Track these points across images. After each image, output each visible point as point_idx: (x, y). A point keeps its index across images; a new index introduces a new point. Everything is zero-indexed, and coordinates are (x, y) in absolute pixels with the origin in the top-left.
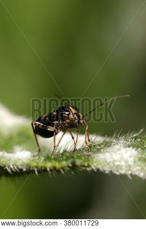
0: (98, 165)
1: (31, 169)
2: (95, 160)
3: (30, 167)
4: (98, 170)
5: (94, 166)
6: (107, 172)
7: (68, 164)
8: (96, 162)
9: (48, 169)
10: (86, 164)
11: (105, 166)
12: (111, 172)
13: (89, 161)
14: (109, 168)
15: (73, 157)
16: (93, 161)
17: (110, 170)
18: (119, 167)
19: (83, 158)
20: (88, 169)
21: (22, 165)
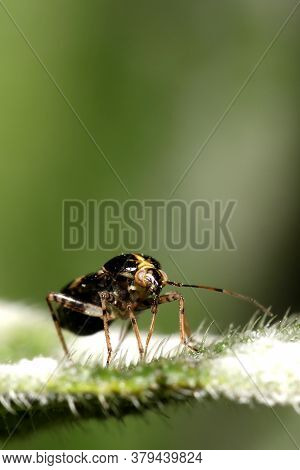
0: (220, 384)
1: (60, 399)
2: (213, 372)
3: (57, 395)
4: (222, 395)
5: (211, 387)
6: (243, 400)
7: (149, 383)
8: (216, 377)
9: (102, 399)
10: (192, 383)
11: (238, 384)
12: (254, 399)
13: (198, 374)
14: (249, 390)
15: (160, 368)
16: (208, 374)
17: (250, 394)
18: (272, 387)
19: (185, 368)
20: (197, 395)
21: (37, 391)
